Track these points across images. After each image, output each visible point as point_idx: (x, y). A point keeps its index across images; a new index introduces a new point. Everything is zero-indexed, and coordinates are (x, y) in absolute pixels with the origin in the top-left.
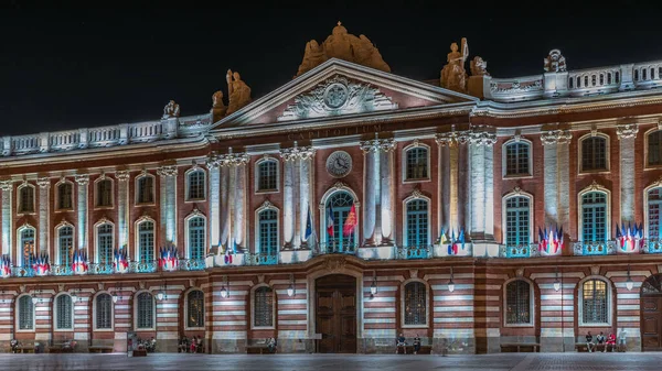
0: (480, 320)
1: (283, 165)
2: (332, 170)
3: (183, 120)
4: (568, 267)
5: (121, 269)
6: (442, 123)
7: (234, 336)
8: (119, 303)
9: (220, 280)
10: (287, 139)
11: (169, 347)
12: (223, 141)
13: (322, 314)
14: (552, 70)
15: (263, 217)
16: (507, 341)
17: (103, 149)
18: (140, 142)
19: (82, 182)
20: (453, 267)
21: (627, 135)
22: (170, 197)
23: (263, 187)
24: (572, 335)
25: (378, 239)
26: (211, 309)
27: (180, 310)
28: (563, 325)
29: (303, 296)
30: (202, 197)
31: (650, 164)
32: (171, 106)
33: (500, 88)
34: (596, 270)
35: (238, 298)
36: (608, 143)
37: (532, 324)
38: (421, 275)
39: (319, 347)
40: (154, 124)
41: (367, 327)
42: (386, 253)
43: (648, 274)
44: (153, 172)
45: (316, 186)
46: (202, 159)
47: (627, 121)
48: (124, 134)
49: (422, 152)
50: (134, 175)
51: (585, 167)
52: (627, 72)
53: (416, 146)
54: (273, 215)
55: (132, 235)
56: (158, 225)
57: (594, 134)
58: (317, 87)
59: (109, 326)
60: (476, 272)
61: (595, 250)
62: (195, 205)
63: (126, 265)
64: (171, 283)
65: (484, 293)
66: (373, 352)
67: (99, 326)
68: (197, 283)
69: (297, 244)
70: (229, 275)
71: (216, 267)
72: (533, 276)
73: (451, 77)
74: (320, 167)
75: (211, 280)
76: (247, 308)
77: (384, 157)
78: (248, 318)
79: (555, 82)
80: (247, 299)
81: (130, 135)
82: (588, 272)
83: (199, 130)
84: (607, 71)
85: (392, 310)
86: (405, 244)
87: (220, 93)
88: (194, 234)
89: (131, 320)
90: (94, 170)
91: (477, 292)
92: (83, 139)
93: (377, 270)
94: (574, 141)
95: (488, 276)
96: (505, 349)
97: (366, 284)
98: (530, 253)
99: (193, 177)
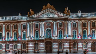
0: (70, 48)
1: (40, 24)
2: (47, 25)
3: (22, 16)
4: (82, 41)
5: (11, 40)
6: (65, 19)
7: (32, 51)
8: (11, 45)
9: (30, 42)
10: (41, 20)
12: (30, 20)
13: (46, 47)
14: (79, 13)
15: (36, 32)
16: (73, 51)
17: (8, 20)
18: (14, 19)
19: (4, 25)
20: (66, 40)
21: (89, 22)
22: (20, 28)
23: (36, 27)
24: (82, 50)
25: (55, 36)
26: (28, 46)
27: (22, 47)
29: (43, 44)
30: (25, 28)
31: (92, 27)
32: (20, 14)
33: (72, 15)
34: (85, 41)
35: (33, 45)
36: (87, 24)
37: (77, 49)
38: (62, 41)
39: (46, 52)
40: (17, 17)
41: (54, 49)
42: (56, 38)
43: (92, 42)
44: (17, 24)
45: (45, 28)
46: (26, 23)
47: (89, 21)
48: (12, 18)
49: (61, 23)
50: (13, 25)
51: (84, 27)
52: (89, 14)
54: (38, 32)
55: (13, 34)
56: (18, 33)
57: (85, 22)
58: (45, 13)
59: (9, 49)
61: (85, 38)
62: (24, 30)
64: (20, 42)
66: (54, 53)
67: (7, 49)
68: (25, 42)
69: (42, 36)
71: (29, 40)
72: (77, 42)
74: (46, 25)
75: (28, 42)
77: (56, 24)
78: (34, 48)
79: (80, 15)
80: (34, 45)
81: (13, 18)
82: (84, 41)
83: (25, 18)
84: (86, 13)
85: (57, 47)
86: (59, 37)
87: (29, 13)
88: (24, 34)
89: (13, 48)
90: (6, 24)
91: (70, 44)
92: (4, 18)
93: (55, 41)
94: (82, 23)
95: (71, 42)
96: (73, 52)
97: (53, 43)
98: (76, 39)
99: (24, 25)
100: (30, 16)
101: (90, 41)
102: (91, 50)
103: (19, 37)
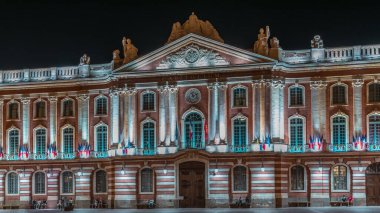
0: (278, 188)
1: (158, 96)
2: (189, 99)
3: (93, 67)
4: (325, 158)
5: (52, 156)
6: (256, 74)
7: (128, 198)
8: (51, 178)
9: (120, 164)
10: (161, 80)
11: (84, 205)
12: (120, 79)
13: (183, 185)
14: (316, 47)
15: (146, 126)
16: (292, 201)
17: (41, 82)
18: (65, 79)
19: (26, 102)
20: (263, 158)
21: (358, 85)
22: (85, 113)
23: (145, 108)
24: (328, 197)
25: (217, 141)
26: (113, 182)
27: (91, 182)
28: (323, 191)
29: (172, 174)
30: (105, 113)
31: (370, 102)
32: (84, 58)
33: (287, 56)
34: (341, 160)
35: (131, 175)
36: (347, 90)
37: (305, 191)
38: (244, 162)
39: (182, 204)
40: (73, 68)
41: (212, 192)
42: (223, 149)
43: (370, 163)
44: (73, 98)
45: (179, 109)
46: (106, 90)
47: (358, 77)
48: (54, 73)
49: (243, 91)
50: (60, 99)
51: (334, 103)
52: (357, 50)
53: (239, 87)
54: (152, 125)
55: (59, 136)
56: (76, 130)
57: (339, 84)
58: (180, 50)
59: (43, 192)
60: (275, 160)
61: (341, 149)
62: (100, 118)
63: (55, 154)
64: (85, 166)
65: (279, 172)
66: (215, 207)
67: (37, 192)
68: (103, 166)
69: (168, 143)
70: (126, 161)
71: (117, 156)
72: (306, 163)
73: (261, 48)
74: (181, 98)
75: (113, 164)
76: (137, 181)
77: (220, 92)
78: (137, 187)
79: (317, 54)
80: (137, 175)
81: (58, 74)
82: (337, 161)
83: (104, 73)
84: (345, 49)
85: (226, 182)
86: (233, 144)
87: (118, 51)
88: (100, 136)
89: (58, 189)
90: (33, 95)
91: (276, 172)
92: (26, 76)
93: (217, 159)
94: (328, 87)
95: (282, 163)
96: (291, 205)
97: (211, 167)
98: (304, 150)
99: (99, 101)
100: (121, 64)
101: (359, 160)
102: (362, 196)
103: (80, 148)
